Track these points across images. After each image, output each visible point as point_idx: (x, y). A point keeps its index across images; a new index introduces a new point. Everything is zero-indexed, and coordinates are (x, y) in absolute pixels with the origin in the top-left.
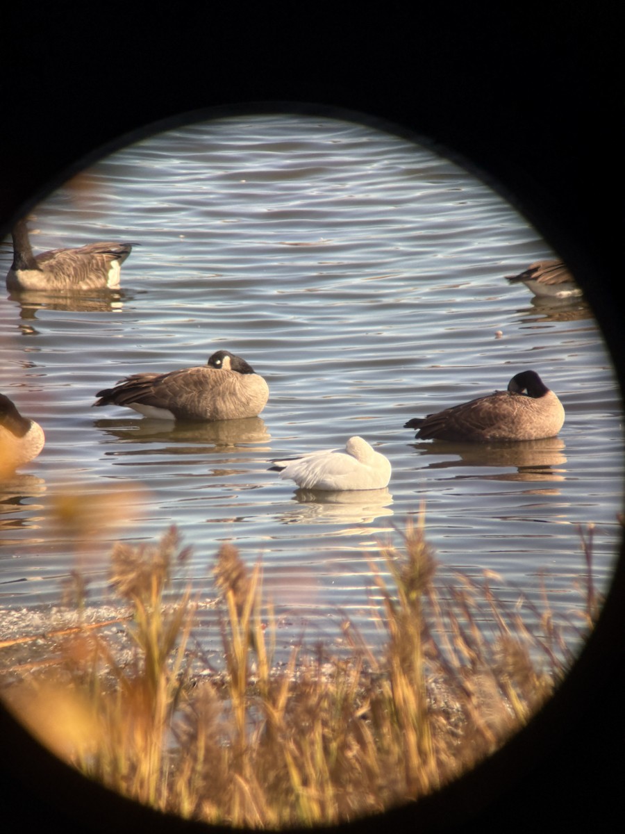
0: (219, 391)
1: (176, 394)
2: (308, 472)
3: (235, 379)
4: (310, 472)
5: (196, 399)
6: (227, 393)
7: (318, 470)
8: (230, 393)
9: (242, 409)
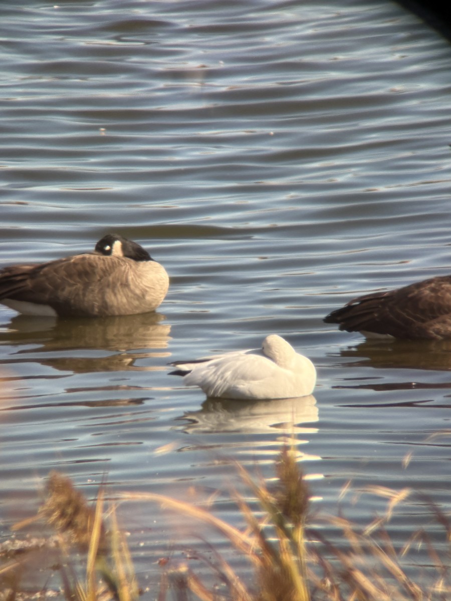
0: (109, 282)
1: (57, 287)
5: (81, 292)
6: (118, 284)
8: (121, 284)
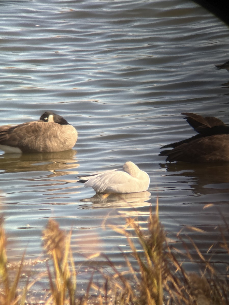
0: (48, 135)
1: (22, 138)
2: (101, 183)
3: (57, 128)
4: (102, 182)
5: (34, 141)
6: (52, 136)
7: (107, 181)
8: (54, 136)
9: (62, 146)
